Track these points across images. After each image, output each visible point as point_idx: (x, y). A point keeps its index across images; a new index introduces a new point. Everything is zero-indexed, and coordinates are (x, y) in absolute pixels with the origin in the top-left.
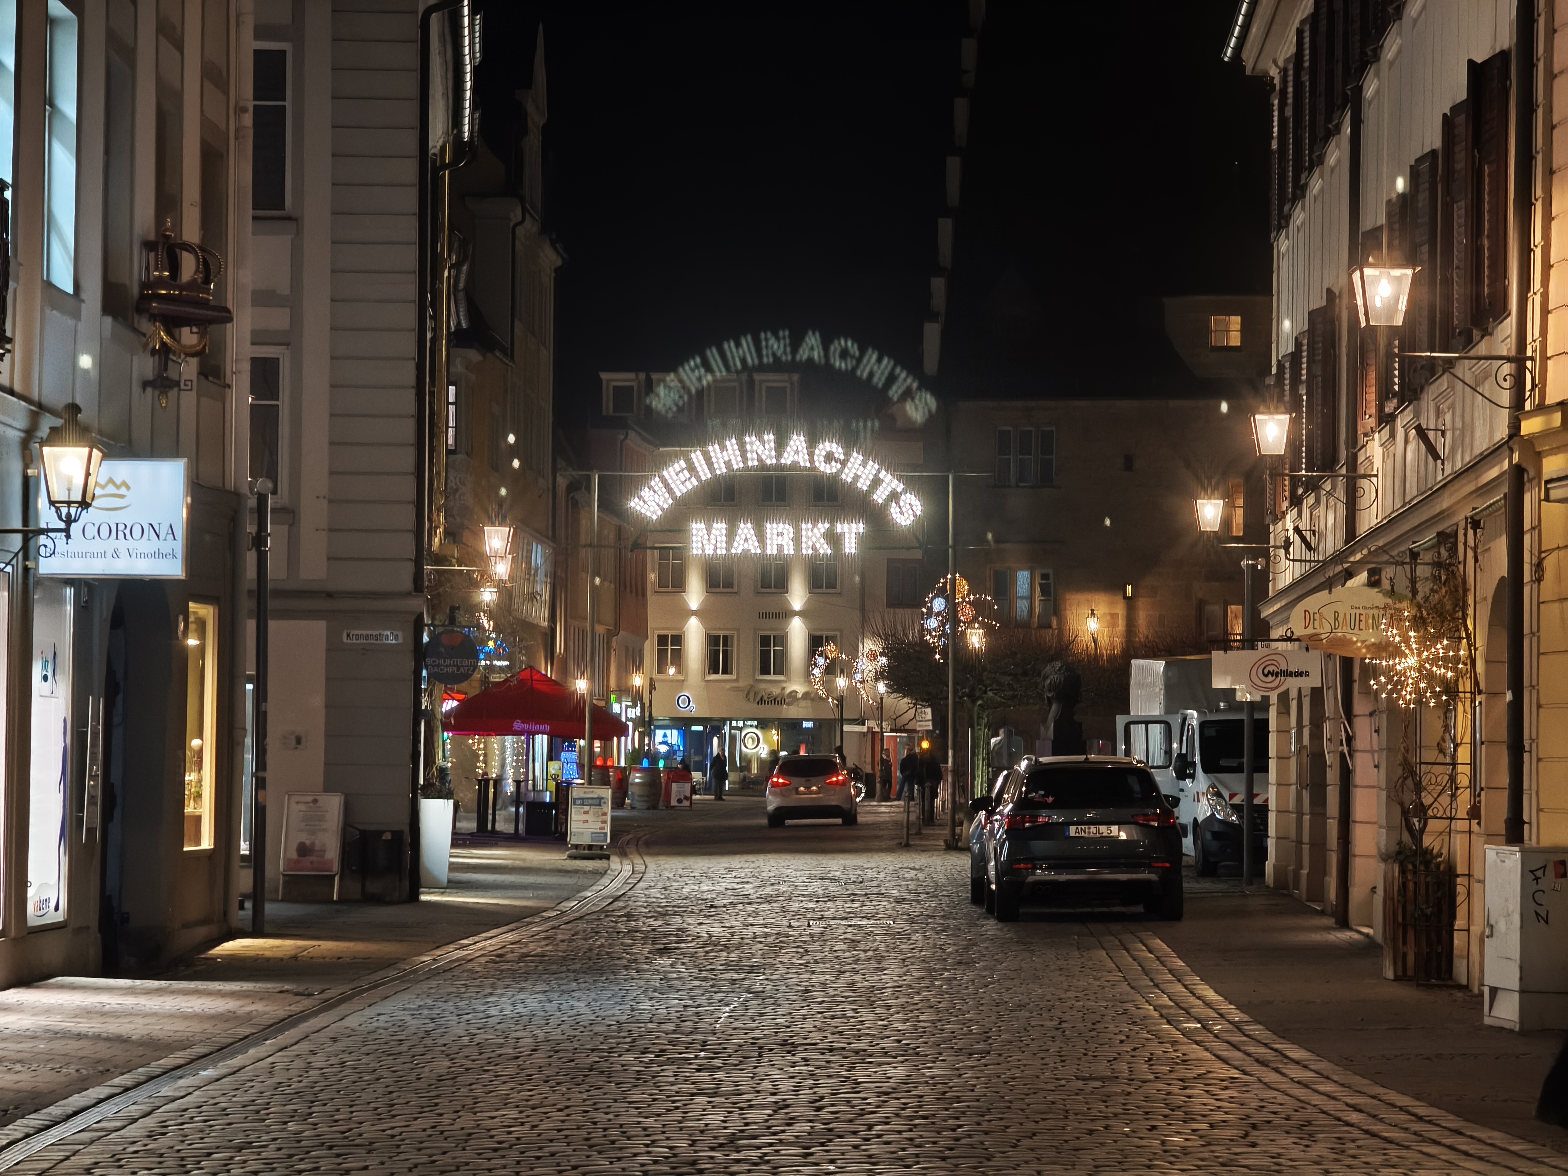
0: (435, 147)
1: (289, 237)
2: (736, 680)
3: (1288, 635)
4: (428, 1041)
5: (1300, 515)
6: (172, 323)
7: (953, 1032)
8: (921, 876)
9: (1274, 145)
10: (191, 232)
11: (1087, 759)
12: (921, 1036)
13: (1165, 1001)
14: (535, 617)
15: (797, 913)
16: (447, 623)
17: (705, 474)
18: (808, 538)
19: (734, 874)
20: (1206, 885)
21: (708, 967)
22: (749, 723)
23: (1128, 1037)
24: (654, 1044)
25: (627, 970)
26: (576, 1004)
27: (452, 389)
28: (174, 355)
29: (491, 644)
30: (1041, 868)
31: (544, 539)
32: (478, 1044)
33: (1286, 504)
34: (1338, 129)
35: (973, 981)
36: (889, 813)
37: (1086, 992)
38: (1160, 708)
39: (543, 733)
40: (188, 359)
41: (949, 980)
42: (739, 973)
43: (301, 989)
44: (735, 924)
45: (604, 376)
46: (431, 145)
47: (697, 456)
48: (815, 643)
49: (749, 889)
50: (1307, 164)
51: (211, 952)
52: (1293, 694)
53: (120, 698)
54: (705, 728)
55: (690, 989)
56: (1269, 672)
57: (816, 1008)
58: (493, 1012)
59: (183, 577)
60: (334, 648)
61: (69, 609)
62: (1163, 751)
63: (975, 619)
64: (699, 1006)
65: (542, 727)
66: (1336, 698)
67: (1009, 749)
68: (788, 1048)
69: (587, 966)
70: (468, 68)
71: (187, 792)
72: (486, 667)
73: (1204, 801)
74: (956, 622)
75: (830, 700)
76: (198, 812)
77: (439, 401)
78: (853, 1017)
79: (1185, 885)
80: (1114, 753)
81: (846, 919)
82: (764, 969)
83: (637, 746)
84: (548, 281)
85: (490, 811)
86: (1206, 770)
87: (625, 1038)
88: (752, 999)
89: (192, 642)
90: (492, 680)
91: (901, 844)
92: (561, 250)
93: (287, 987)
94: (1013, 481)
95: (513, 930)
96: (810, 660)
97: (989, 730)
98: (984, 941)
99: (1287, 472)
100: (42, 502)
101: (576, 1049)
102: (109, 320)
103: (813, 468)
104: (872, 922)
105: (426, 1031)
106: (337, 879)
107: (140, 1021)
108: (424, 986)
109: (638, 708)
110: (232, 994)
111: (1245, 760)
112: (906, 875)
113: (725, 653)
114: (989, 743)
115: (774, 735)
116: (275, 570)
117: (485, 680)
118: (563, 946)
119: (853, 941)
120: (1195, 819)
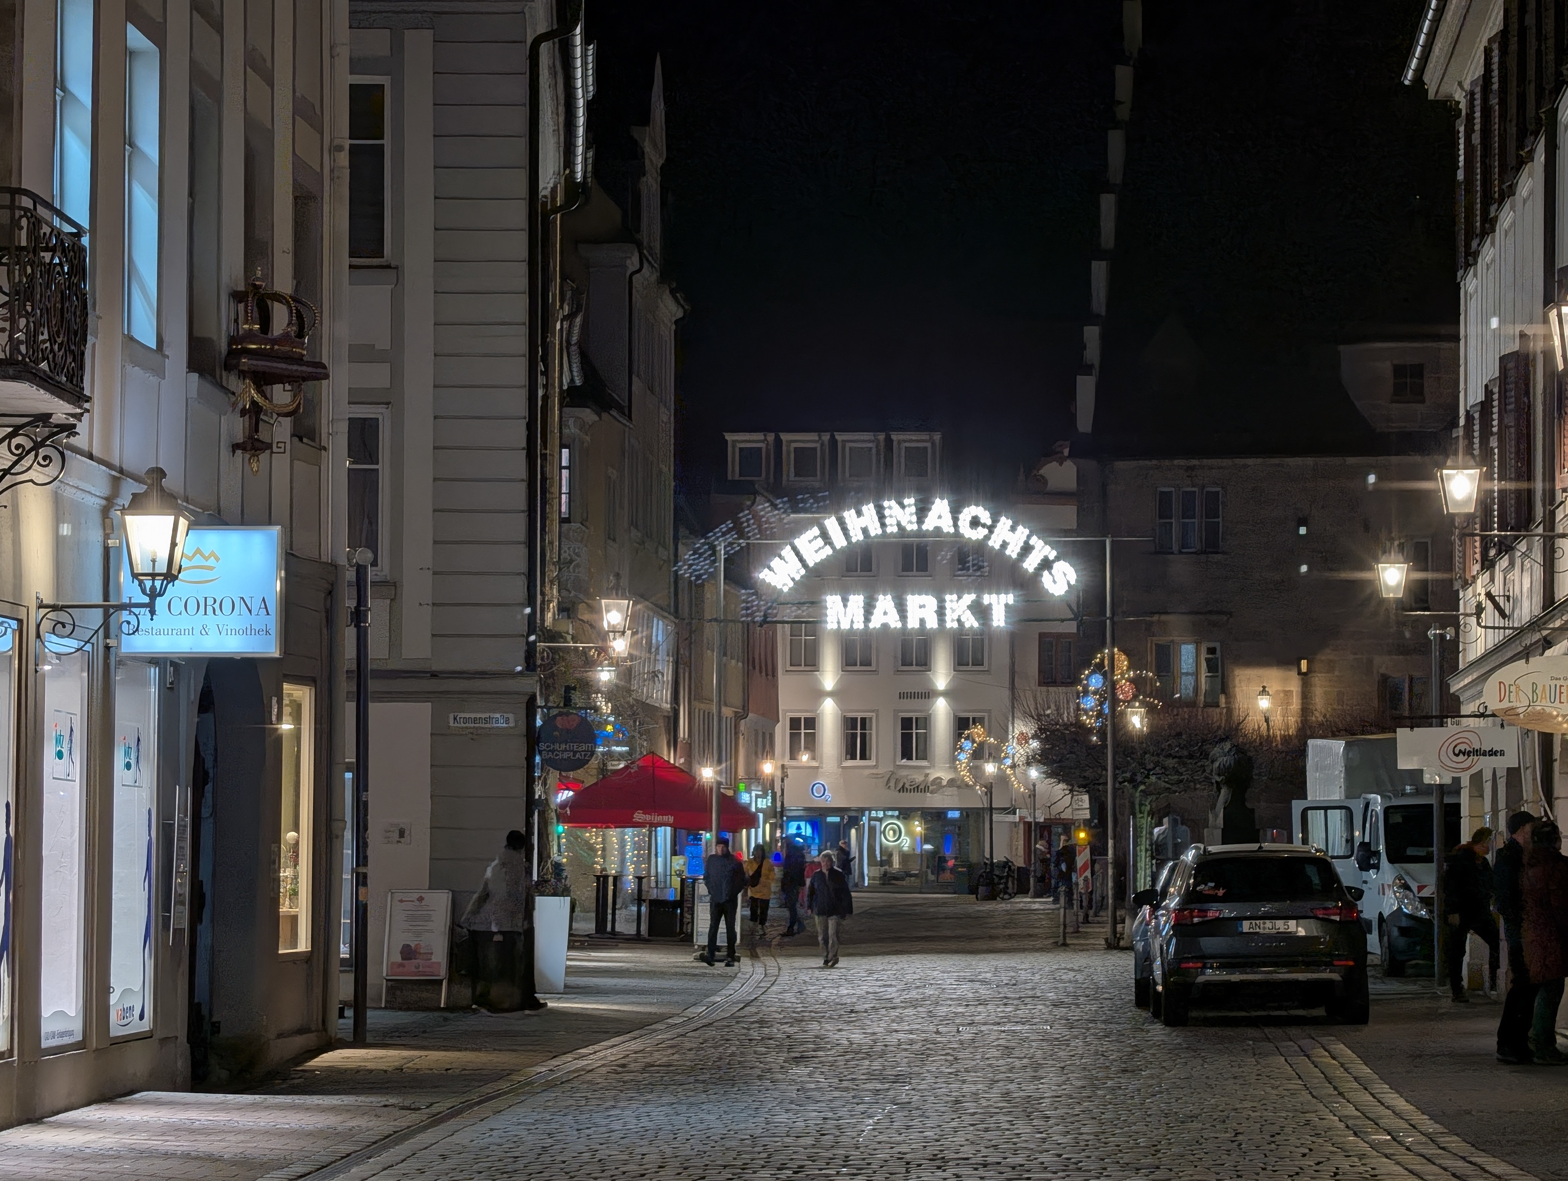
0: (546, 188)
1: (390, 287)
2: (876, 767)
3: (1481, 711)
4: (546, 1158)
5: (1492, 580)
6: (262, 380)
7: (1118, 1146)
8: (1080, 978)
9: (1460, 175)
10: (283, 283)
11: (1260, 847)
12: (1084, 1150)
13: (1351, 1110)
14: (657, 699)
15: (945, 1018)
16: (562, 705)
17: (840, 542)
18: (953, 611)
19: (876, 976)
20: (1394, 986)
21: (849, 1077)
22: (890, 813)
23: (1311, 1150)
24: (792, 1159)
25: (760, 1080)
26: (707, 1117)
27: (565, 452)
28: (266, 415)
29: (609, 728)
30: (1212, 968)
31: (666, 614)
32: (600, 1161)
33: (1477, 567)
34: (1530, 157)
35: (1139, 1090)
36: (1043, 910)
37: (1262, 1102)
38: (1340, 792)
39: (665, 825)
40: (280, 419)
41: (1112, 1089)
42: (883, 1083)
43: (407, 1103)
44: (878, 1030)
45: (729, 437)
46: (541, 185)
47: (831, 524)
48: (961, 725)
49: (892, 992)
50: (1497, 195)
51: (310, 1063)
52: (1487, 775)
53: (209, 788)
54: (842, 818)
55: (830, 1101)
56: (1460, 751)
57: (967, 1119)
58: (616, 1126)
59: (277, 655)
60: (439, 733)
61: (153, 691)
62: (1344, 840)
63: (1135, 697)
64: (840, 1118)
65: (665, 818)
66: (1535, 779)
67: (1174, 838)
68: (938, 1163)
69: (718, 1076)
70: (581, 103)
71: (282, 890)
72: (603, 754)
73: (1390, 893)
74: (1115, 702)
75: (978, 787)
76: (293, 911)
77: (552, 464)
78: (1008, 1130)
79: (1370, 986)
80: (1290, 840)
81: (999, 1024)
82: (911, 1078)
83: (768, 838)
84: (667, 332)
85: (610, 911)
86: (1391, 860)
87: (759, 1153)
88: (898, 1111)
89: (286, 727)
90: (610, 768)
91: (1056, 943)
92: (682, 302)
93: (392, 1101)
94: (1175, 548)
95: (635, 1038)
96: (955, 744)
97: (1152, 818)
98: (1151, 1047)
99: (1478, 532)
100: (124, 576)
101: (707, 1165)
102: (195, 376)
103: (957, 534)
104: (1027, 1027)
105: (543, 1147)
106: (445, 983)
107: (232, 1138)
108: (541, 1098)
109: (769, 798)
110: (333, 1109)
111: (1435, 849)
112: (1063, 977)
113: (863, 736)
114: (1151, 833)
115: (918, 828)
116: (377, 650)
117: (603, 769)
118: (691, 1055)
119: (1007, 1047)
120: (1381, 914)
